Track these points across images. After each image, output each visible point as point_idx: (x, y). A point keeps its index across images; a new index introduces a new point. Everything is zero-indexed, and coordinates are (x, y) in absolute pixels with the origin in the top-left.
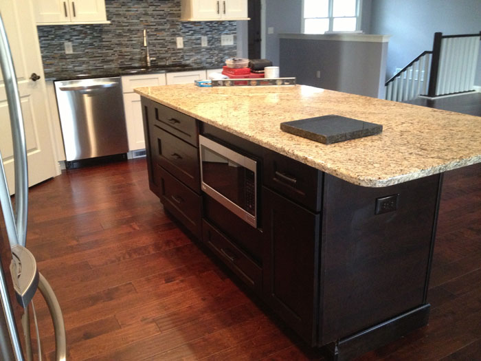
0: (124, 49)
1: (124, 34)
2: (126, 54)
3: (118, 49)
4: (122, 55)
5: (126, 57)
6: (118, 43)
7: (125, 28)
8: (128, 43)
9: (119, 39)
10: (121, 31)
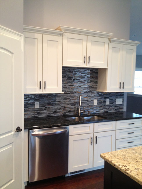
0: (66, 106)
1: (67, 98)
2: (67, 108)
3: (63, 105)
4: (65, 109)
5: (67, 110)
6: (64, 102)
7: (68, 94)
8: (69, 102)
9: (64, 100)
10: (66, 96)
